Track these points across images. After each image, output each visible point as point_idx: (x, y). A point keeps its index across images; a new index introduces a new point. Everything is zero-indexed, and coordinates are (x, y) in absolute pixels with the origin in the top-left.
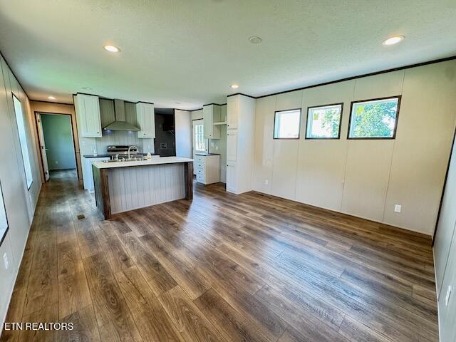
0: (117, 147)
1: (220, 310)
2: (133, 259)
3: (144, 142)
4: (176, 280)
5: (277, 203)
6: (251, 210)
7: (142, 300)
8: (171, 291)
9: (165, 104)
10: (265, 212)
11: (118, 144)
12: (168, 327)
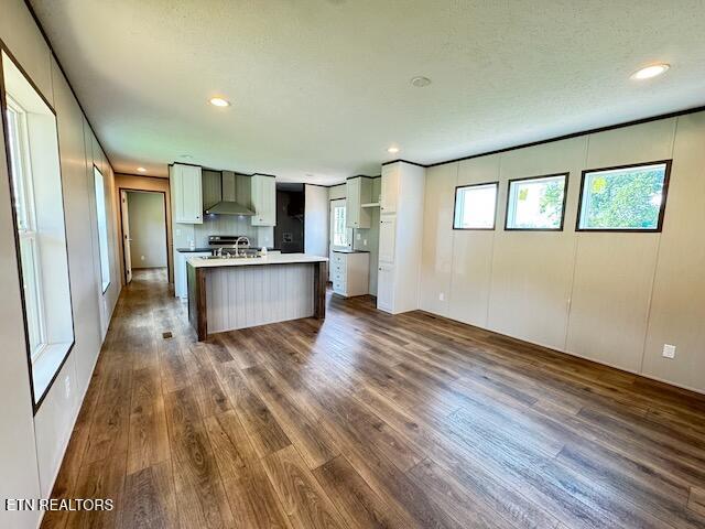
0: (222, 238)
1: (351, 490)
2: (232, 400)
3: (260, 231)
4: (290, 437)
5: (455, 331)
6: (414, 340)
7: (239, 461)
8: (281, 453)
9: (292, 177)
10: (435, 344)
11: (223, 234)
12: (272, 505)
